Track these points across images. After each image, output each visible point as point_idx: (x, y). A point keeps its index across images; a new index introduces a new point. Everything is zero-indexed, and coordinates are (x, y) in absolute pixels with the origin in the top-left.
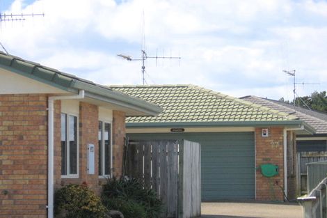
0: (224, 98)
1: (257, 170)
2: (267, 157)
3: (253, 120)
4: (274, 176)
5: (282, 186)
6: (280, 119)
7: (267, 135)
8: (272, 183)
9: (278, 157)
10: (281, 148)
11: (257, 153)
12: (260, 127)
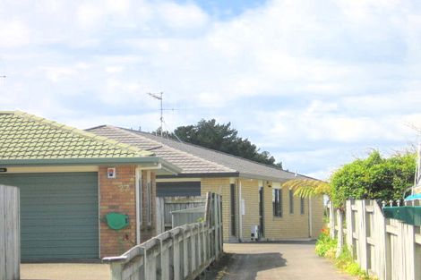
0: (60, 128)
1: (102, 222)
2: (115, 204)
3: (96, 157)
4: (123, 228)
5: (133, 241)
6: (131, 156)
7: (114, 176)
8: (121, 238)
9: (128, 204)
10: (132, 193)
11: (102, 198)
12: (105, 165)
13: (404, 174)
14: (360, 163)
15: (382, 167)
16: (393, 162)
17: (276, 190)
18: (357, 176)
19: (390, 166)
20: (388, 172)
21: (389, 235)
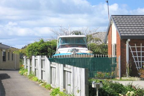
13: (51, 47)
14: (37, 43)
15: (44, 45)
16: (48, 43)
17: (4, 52)
18: (36, 47)
19: (47, 44)
20: (46, 46)
21: (51, 67)
